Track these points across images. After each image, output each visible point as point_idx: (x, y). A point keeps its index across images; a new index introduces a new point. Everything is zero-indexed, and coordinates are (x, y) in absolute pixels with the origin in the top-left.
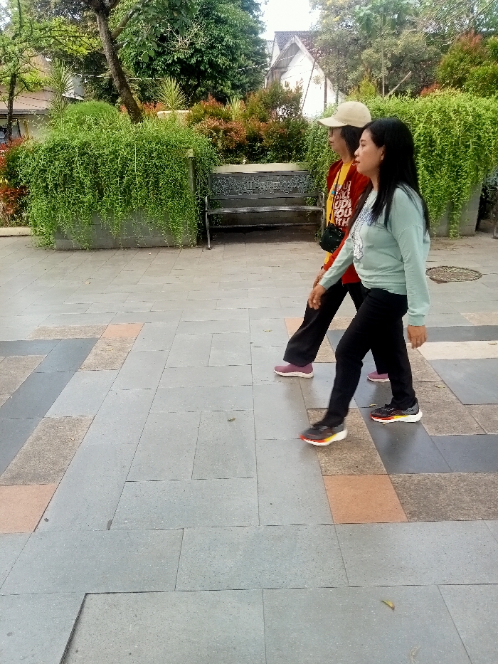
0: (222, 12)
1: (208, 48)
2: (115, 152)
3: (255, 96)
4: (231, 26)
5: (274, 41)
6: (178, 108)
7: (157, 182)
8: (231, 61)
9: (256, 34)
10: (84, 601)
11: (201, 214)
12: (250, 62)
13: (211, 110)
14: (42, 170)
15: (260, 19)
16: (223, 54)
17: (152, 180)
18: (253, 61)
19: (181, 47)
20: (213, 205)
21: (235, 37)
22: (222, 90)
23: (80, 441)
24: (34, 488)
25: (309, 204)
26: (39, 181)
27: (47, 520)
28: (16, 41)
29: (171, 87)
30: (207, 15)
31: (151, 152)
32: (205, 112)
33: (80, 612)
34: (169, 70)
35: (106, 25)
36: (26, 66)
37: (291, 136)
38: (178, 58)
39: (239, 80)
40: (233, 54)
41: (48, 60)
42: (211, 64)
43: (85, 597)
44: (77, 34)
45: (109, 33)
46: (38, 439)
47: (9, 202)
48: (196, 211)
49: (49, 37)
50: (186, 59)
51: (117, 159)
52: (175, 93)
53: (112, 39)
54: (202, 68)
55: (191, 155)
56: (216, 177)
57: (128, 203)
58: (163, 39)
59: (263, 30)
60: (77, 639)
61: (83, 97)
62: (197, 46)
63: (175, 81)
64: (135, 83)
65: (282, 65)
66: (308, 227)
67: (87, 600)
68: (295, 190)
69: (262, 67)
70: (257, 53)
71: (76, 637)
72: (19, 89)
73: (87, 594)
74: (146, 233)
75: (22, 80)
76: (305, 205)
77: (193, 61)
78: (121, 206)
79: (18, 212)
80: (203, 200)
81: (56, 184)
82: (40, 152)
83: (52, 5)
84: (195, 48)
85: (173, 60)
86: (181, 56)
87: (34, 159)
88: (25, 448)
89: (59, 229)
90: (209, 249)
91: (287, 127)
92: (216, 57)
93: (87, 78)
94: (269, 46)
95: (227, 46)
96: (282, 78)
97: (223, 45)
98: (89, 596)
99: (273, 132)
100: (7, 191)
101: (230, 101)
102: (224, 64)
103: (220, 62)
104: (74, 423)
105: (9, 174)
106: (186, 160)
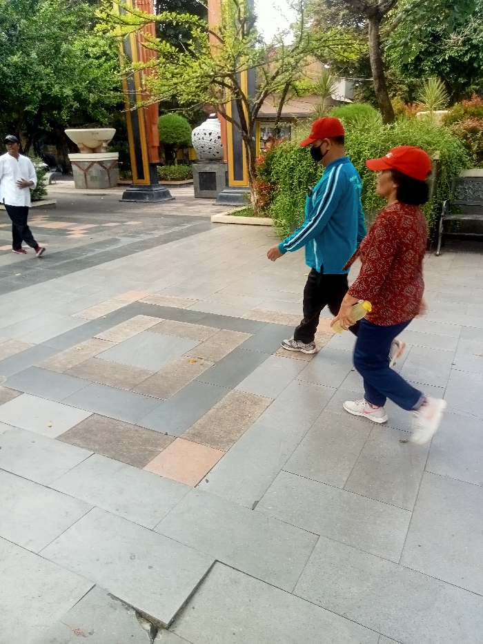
2: (359, 153)
6: (435, 109)
10: (212, 566)
11: (436, 219)
13: (472, 110)
14: (291, 168)
19: (453, 45)
20: (452, 208)
23: (255, 419)
24: (205, 449)
26: (287, 178)
27: (207, 481)
28: (295, 53)
29: (433, 87)
32: (466, 112)
34: (437, 70)
35: (377, 30)
36: (297, 75)
38: (450, 57)
41: (326, 67)
43: (214, 563)
44: (350, 42)
45: (378, 37)
46: (224, 407)
47: (262, 195)
48: (431, 215)
49: (324, 46)
50: (460, 56)
51: (360, 159)
52: (437, 92)
53: (380, 43)
54: (476, 65)
55: (437, 157)
56: (461, 181)
58: (436, 37)
60: (197, 598)
61: (352, 100)
62: (474, 42)
63: (439, 81)
64: (404, 84)
67: (215, 566)
71: (196, 596)
72: (291, 96)
73: (216, 561)
75: (294, 87)
77: (466, 59)
79: (267, 204)
80: (441, 205)
81: (300, 182)
82: (292, 152)
83: (341, 17)
84: (471, 44)
85: (444, 60)
86: (453, 54)
87: (287, 158)
88: (211, 412)
89: (296, 221)
90: (437, 255)
93: (358, 82)
98: (217, 564)
100: (262, 186)
104: (256, 401)
105: (266, 170)
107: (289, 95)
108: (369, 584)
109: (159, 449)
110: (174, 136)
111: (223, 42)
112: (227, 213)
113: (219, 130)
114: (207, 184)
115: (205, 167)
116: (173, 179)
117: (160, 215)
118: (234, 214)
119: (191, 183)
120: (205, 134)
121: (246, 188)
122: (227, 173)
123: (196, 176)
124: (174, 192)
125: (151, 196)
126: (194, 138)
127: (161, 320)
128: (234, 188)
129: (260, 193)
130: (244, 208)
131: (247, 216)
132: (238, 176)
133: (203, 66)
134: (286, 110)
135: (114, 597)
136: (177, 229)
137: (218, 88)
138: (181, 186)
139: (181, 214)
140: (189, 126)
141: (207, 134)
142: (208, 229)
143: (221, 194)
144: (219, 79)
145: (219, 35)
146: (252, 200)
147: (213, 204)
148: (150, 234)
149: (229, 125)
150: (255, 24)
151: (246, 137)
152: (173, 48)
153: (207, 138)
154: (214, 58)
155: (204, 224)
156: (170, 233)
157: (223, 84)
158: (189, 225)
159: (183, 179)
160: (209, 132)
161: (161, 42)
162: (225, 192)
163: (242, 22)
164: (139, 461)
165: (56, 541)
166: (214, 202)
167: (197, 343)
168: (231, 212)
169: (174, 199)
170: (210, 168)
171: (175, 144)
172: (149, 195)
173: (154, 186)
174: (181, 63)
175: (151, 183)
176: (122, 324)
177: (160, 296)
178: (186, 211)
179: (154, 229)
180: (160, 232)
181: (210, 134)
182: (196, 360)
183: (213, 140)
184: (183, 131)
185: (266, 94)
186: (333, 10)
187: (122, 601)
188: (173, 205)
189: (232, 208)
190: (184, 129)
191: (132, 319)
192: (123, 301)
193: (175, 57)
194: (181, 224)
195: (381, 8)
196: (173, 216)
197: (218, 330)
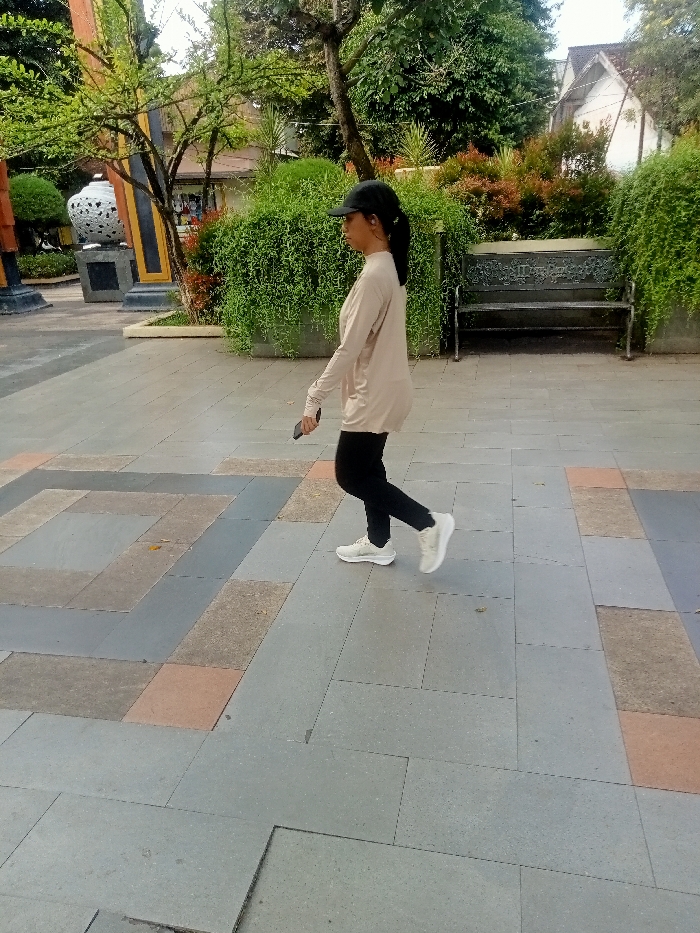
0: (495, 26)
1: (471, 78)
3: (535, 142)
4: (506, 44)
5: (567, 62)
6: (423, 165)
8: (503, 94)
9: (541, 52)
10: (272, 836)
11: (449, 312)
12: (530, 93)
13: (470, 164)
14: (242, 252)
15: (549, 31)
16: (492, 86)
18: (534, 92)
19: (434, 78)
20: (466, 299)
21: (511, 60)
22: (486, 135)
23: (274, 616)
24: (211, 672)
25: (610, 299)
26: (238, 266)
27: (228, 717)
28: (221, 85)
29: (416, 137)
30: (473, 32)
32: (463, 168)
33: (267, 850)
34: (414, 110)
35: (336, 55)
36: (231, 117)
37: (586, 200)
38: (429, 95)
39: (511, 120)
40: (506, 84)
41: (256, 106)
42: (475, 99)
43: (274, 831)
44: (298, 71)
45: (339, 66)
46: (223, 607)
47: (199, 293)
48: (442, 307)
49: (262, 77)
50: (440, 95)
52: (423, 142)
53: (342, 76)
54: (462, 106)
55: (440, 229)
56: (473, 260)
59: (552, 46)
60: (262, 886)
61: (296, 153)
62: (457, 76)
63: (423, 127)
64: (367, 131)
65: (575, 97)
66: (606, 333)
67: (276, 835)
68: (590, 278)
69: (547, 100)
70: (541, 81)
71: (260, 884)
72: (220, 147)
73: (275, 827)
75: (225, 135)
76: (603, 299)
77: (449, 98)
79: (209, 307)
80: (452, 292)
81: (258, 271)
82: (242, 228)
83: (267, 35)
84: (453, 79)
85: (422, 98)
86: (433, 92)
87: (234, 238)
88: (205, 617)
89: (258, 329)
90: (457, 361)
91: (582, 186)
92: (481, 90)
93: (303, 127)
94: (559, 70)
95: (500, 74)
96: (576, 114)
97: (493, 73)
98: (278, 831)
99: (561, 194)
100: (197, 279)
101: (499, 152)
102: (492, 100)
103: (488, 96)
104: (267, 590)
105: (202, 257)
106: (432, 237)
107: (218, 146)
109: (140, 687)
110: (36, 208)
111: (110, 66)
112: (146, 322)
113: (113, 199)
114: (102, 279)
115: (98, 254)
116: (41, 276)
117: (33, 333)
118: (158, 323)
119: (77, 280)
120: (90, 205)
121: (166, 284)
122: (133, 263)
123: (83, 270)
124: (49, 296)
125: (12, 303)
126: (71, 212)
127: (84, 493)
128: (149, 285)
129: (195, 289)
130: (170, 314)
131: (179, 324)
132: (153, 266)
133: (86, 101)
134: (217, 168)
135: (135, 921)
136: (71, 351)
137: (108, 135)
138: (57, 285)
139: (68, 329)
140: (58, 193)
141: (94, 204)
142: (121, 349)
143: (128, 294)
144: (111, 122)
145: (100, 54)
146: (183, 301)
147: (119, 311)
148: (29, 363)
149: (128, 187)
150: (156, 40)
151: (163, 207)
152: (32, 72)
153: (95, 211)
154: (97, 92)
155: (115, 341)
156: (61, 359)
157: (117, 130)
158: (88, 345)
159: (58, 274)
160: (95, 198)
161: (9, 61)
162: (136, 291)
163: (136, 38)
164: (114, 710)
165: (9, 862)
166: (120, 307)
167: (153, 519)
168: (152, 320)
169: (51, 305)
170: (104, 256)
171: (39, 220)
172: (8, 302)
173: (15, 288)
174: (47, 96)
175: (9, 284)
176: (21, 507)
177: (72, 456)
178: (77, 324)
179: (31, 355)
180: (42, 359)
181: (98, 205)
182: (159, 545)
183: (104, 214)
184: (50, 201)
185: (185, 145)
186: (253, 25)
187: (149, 923)
188: (52, 315)
189: (154, 314)
190: (51, 198)
191: (35, 497)
192: (11, 472)
193: (35, 86)
194: (74, 344)
195: (339, 26)
196: (59, 333)
197: (181, 495)
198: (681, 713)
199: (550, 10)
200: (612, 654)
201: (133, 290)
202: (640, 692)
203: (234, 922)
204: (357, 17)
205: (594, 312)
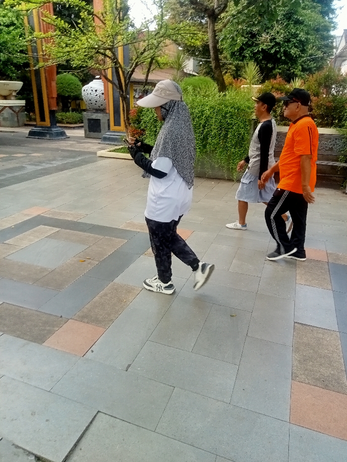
0: (302, 16)
1: (285, 42)
2: (202, 112)
3: (313, 77)
4: (305, 25)
5: (342, 37)
6: (253, 84)
7: (226, 134)
8: (301, 51)
9: (328, 31)
10: (96, 416)
12: (320, 52)
13: (277, 86)
14: (155, 120)
15: (334, 20)
16: (296, 47)
17: (224, 133)
18: (322, 52)
19: (264, 41)
21: (307, 34)
22: (294, 72)
23: (129, 303)
24: (91, 327)
25: (341, 161)
26: (152, 127)
27: (92, 351)
28: (157, 37)
29: (252, 69)
30: (289, 19)
31: (226, 113)
32: (273, 87)
33: (91, 423)
34: (254, 56)
35: (214, 26)
36: (159, 53)
37: (335, 108)
38: (262, 49)
39: (308, 65)
40: (304, 46)
41: (180, 48)
42: (286, 53)
43: (97, 413)
44: (196, 32)
45: (215, 31)
46: (106, 295)
49: (177, 34)
50: (268, 49)
51: (203, 116)
52: (254, 72)
53: (215, 36)
54: (279, 56)
57: (205, 146)
58: (253, 35)
59: (335, 28)
61: (198, 73)
62: (277, 40)
63: (255, 65)
64: (233, 65)
65: (344, 55)
66: (337, 179)
67: (98, 416)
68: (331, 149)
69: (328, 56)
70: (326, 46)
71: (84, 440)
72: (155, 67)
73: (99, 412)
74: (213, 168)
75: (157, 61)
76: (338, 161)
77: (273, 51)
78: (199, 148)
83: (189, 14)
84: (276, 42)
85: (259, 50)
86: (264, 47)
87: (152, 113)
88: (96, 299)
91: (333, 101)
92: (290, 49)
93: (202, 61)
94: (338, 40)
95: (300, 41)
96: (343, 64)
97: (297, 40)
98: (100, 414)
99: (322, 104)
100: (134, 131)
101: (293, 80)
102: (295, 54)
103: (292, 51)
104: (129, 290)
105: (137, 120)
106: (250, 121)
107: (153, 67)
108: (209, 420)
109: (55, 329)
110: (69, 90)
111: (104, 24)
112: (108, 150)
113: (103, 88)
114: (94, 127)
115: (93, 115)
116: (68, 123)
117: (57, 150)
118: (114, 151)
119: (82, 127)
120: (92, 90)
121: (122, 132)
122: (109, 120)
123: (86, 121)
124: (69, 133)
125: (51, 135)
126: (83, 93)
127: (58, 229)
128: (114, 132)
130: (122, 146)
131: (123, 152)
132: (117, 123)
133: (89, 40)
134: (151, 77)
135: (17, 447)
136: (71, 160)
137: (101, 57)
138: (74, 128)
139: (73, 149)
140: (80, 83)
141: (94, 90)
142: (94, 162)
143: (104, 135)
144: (102, 51)
145: (101, 18)
147: (99, 143)
148: (50, 164)
149: (110, 85)
150: (129, 13)
151: (122, 94)
152: (67, 24)
153: (94, 93)
154: (98, 35)
155: (91, 158)
156: (66, 164)
157: (105, 55)
158: (81, 158)
159: (76, 123)
160: (94, 89)
161: (57, 18)
162: (108, 134)
163: (119, 10)
164: (40, 339)
166: (100, 141)
167: (85, 247)
168: (112, 149)
169: (69, 137)
170: (96, 116)
171: (69, 96)
172: (49, 134)
173: (53, 127)
174: (73, 36)
175: (51, 125)
176: (27, 233)
177: (57, 210)
178: (78, 147)
179: (53, 160)
180: (58, 162)
181: (96, 91)
182: (84, 260)
183: (98, 95)
184: (75, 87)
185: (136, 65)
186: (184, 8)
187: (24, 449)
188: (69, 142)
189: (113, 146)
190: (76, 86)
191: (35, 229)
192: (28, 215)
193: (68, 31)
194: (74, 157)
195: (216, 11)
196: (68, 151)
197: (102, 237)
198: (326, 387)
199: (336, 9)
200: (297, 350)
201: (107, 133)
202: (306, 372)
203: (64, 457)
204: (226, 6)
205: (333, 167)
